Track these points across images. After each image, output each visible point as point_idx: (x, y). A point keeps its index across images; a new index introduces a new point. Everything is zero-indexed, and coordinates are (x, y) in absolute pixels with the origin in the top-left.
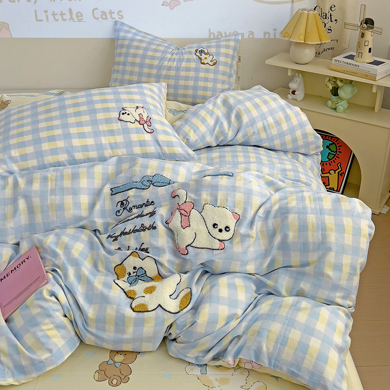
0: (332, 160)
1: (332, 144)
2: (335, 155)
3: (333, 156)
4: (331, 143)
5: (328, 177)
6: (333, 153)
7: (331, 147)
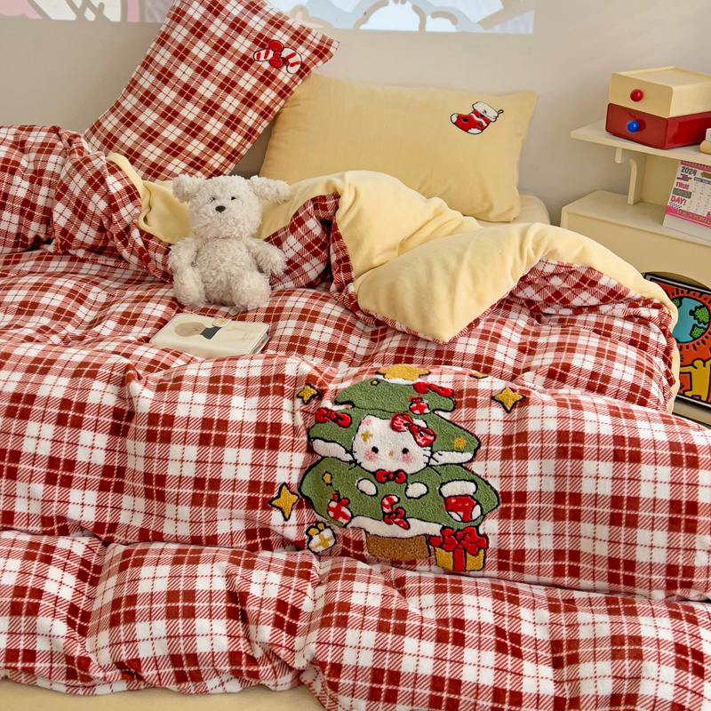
0: (699, 340)
1: (700, 308)
2: (706, 330)
3: (702, 331)
4: (699, 304)
5: (690, 373)
6: (702, 325)
7: (698, 313)
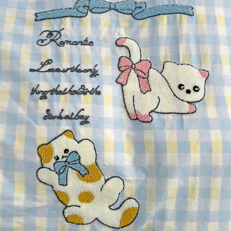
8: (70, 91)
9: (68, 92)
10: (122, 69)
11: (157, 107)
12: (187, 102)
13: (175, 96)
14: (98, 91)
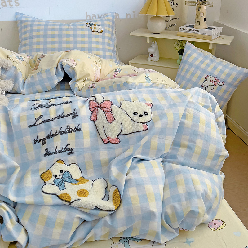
8: (60, 132)
9: (58, 133)
10: (92, 109)
11: (121, 131)
12: (141, 123)
13: (133, 120)
14: (79, 128)
